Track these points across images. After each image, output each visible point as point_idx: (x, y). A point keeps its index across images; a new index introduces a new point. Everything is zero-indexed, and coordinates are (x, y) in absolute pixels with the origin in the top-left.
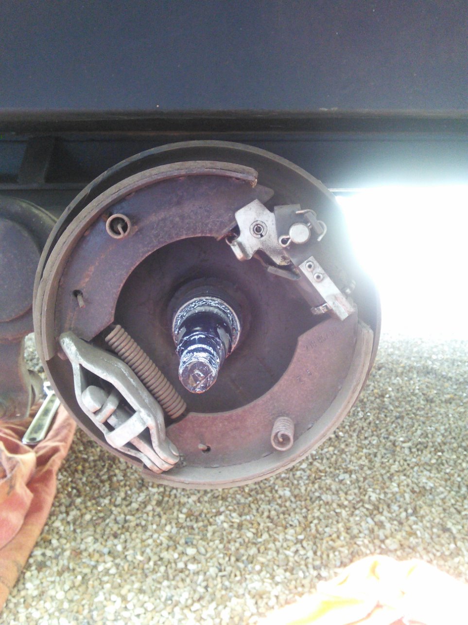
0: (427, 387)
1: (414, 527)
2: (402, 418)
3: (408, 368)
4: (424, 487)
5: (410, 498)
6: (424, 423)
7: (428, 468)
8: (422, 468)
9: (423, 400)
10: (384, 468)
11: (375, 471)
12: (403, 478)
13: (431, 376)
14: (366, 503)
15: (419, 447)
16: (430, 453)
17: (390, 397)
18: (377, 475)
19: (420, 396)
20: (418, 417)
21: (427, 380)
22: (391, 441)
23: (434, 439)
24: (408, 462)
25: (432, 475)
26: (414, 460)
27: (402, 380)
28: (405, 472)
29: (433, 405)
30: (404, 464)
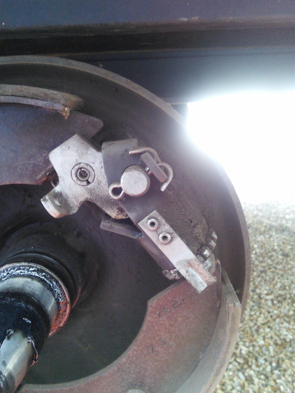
0: (284, 243)
1: (278, 381)
2: (264, 272)
3: (268, 227)
4: (285, 340)
5: (274, 351)
6: (282, 276)
7: (287, 319)
8: (282, 320)
9: (281, 255)
10: (252, 320)
11: (245, 324)
12: (268, 330)
13: (286, 233)
14: (238, 357)
15: (279, 298)
16: (288, 304)
17: (256, 253)
18: (246, 328)
19: (279, 251)
20: (277, 271)
21: (283, 237)
22: (257, 294)
23: (291, 291)
24: (272, 314)
25: (291, 327)
26: (276, 312)
27: (265, 237)
28: (269, 324)
29: (288, 259)
30: (268, 317)
